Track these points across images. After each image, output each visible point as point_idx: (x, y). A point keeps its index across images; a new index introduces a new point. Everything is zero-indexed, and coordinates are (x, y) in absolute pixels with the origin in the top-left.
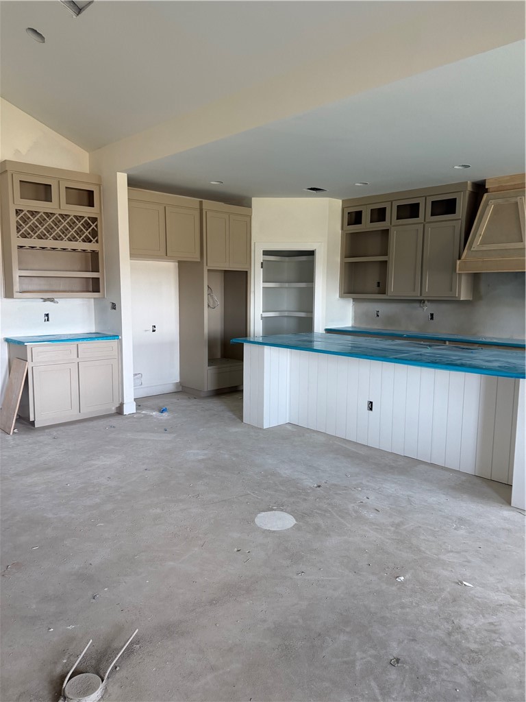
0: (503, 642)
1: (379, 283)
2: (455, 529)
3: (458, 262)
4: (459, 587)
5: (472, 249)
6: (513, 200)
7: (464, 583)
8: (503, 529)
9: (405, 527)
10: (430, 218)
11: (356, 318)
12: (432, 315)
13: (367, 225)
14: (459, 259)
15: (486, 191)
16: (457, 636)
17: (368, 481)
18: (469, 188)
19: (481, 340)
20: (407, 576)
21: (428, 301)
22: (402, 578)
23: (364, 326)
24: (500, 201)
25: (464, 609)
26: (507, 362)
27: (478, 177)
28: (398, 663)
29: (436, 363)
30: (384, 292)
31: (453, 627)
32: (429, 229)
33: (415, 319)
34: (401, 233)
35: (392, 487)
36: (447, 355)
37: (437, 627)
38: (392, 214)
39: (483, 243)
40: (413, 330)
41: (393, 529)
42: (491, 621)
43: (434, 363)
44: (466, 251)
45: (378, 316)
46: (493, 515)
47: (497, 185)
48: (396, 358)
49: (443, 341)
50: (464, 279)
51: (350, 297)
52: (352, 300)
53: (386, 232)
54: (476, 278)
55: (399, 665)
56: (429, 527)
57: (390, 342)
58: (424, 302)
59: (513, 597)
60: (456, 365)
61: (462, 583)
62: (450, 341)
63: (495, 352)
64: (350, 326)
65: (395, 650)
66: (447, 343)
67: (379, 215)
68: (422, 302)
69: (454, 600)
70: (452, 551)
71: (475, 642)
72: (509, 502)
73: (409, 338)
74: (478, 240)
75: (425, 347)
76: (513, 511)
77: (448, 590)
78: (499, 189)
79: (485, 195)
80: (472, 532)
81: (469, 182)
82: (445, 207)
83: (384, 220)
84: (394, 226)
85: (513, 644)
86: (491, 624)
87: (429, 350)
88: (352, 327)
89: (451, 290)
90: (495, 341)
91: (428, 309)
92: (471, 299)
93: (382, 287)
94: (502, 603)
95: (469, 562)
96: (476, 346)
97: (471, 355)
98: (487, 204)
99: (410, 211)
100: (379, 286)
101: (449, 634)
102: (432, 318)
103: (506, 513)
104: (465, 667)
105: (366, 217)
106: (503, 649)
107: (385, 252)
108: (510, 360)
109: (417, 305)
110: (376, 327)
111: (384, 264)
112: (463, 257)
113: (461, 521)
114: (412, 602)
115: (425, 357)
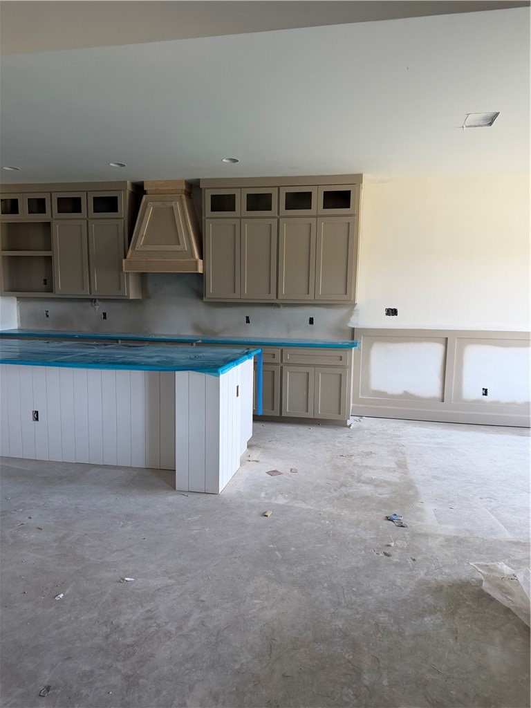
0: (158, 626)
1: (45, 280)
2: (122, 527)
3: (124, 261)
4: (121, 584)
5: (136, 249)
6: (169, 204)
7: (127, 579)
8: (167, 514)
9: (69, 539)
10: (92, 214)
11: (22, 319)
12: (105, 314)
13: (24, 215)
14: (125, 258)
15: (145, 193)
16: (115, 636)
17: (32, 499)
18: (129, 188)
19: (151, 337)
20: (67, 592)
21: (100, 300)
22: (61, 596)
23: (32, 328)
24: (157, 204)
25: (124, 606)
26: (166, 357)
27: (138, 179)
28: (48, 691)
29: (98, 363)
30: (50, 290)
31: (111, 629)
32: (93, 226)
33: (86, 319)
34: (65, 228)
35: (59, 499)
36: (111, 354)
37: (96, 634)
38: (52, 206)
39: (145, 244)
40: (86, 330)
41: (55, 544)
42: (148, 608)
43: (96, 363)
44: (130, 250)
45: (48, 316)
46: (161, 502)
47: (154, 188)
48: (56, 361)
49: (116, 340)
50: (131, 278)
51: (12, 296)
52: (16, 299)
53: (47, 225)
54: (143, 277)
55: (49, 693)
56: (96, 532)
57: (56, 344)
58: (95, 301)
59: (170, 578)
60: (119, 363)
61: (124, 580)
62: (122, 339)
63: (159, 348)
64: (17, 328)
65: (46, 677)
66: (120, 341)
67: (38, 205)
68: (93, 301)
69: (115, 600)
70: (117, 550)
71: (132, 635)
72: (174, 487)
73: (81, 338)
74: (141, 241)
75: (92, 347)
76: (178, 494)
77: (110, 591)
78: (157, 192)
79: (144, 197)
80: (138, 525)
81: (128, 183)
82: (107, 204)
83: (44, 212)
84: (56, 219)
85: (166, 623)
86: (149, 611)
87: (96, 350)
88: (19, 329)
89: (120, 289)
90: (164, 337)
91: (100, 308)
92: (141, 298)
93: (48, 285)
94: (159, 587)
95: (133, 556)
96: (147, 344)
97: (136, 352)
98: (146, 206)
99: (71, 205)
100: (45, 283)
101: (107, 637)
102: (105, 318)
103: (171, 498)
104: (119, 665)
105: (23, 206)
106: (157, 632)
107: (49, 247)
108: (169, 355)
109: (88, 304)
110: (46, 328)
111: (49, 259)
112: (128, 256)
113: (129, 516)
114: (70, 618)
115: (88, 358)
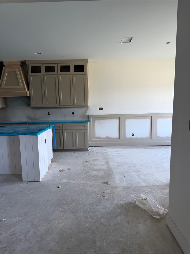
0: (17, 237)
2: (1, 199)
5: (2, 88)
6: (14, 70)
7: (3, 220)
8: (19, 191)
15: (4, 66)
19: (10, 122)
24: (9, 70)
26: (15, 130)
46: (17, 187)
47: (8, 64)
50: (1, 99)
54: (5, 99)
59: (21, 217)
63: (13, 126)
71: (5, 243)
72: (22, 181)
74: (4, 85)
76: (24, 183)
78: (9, 66)
80: (8, 197)
85: (20, 236)
86: (13, 232)
90: (15, 122)
92: (5, 107)
94: (17, 221)
96: (8, 125)
97: (3, 129)
98: (5, 71)
103: (21, 185)
106: (16, 240)
108: (17, 129)
113: (4, 194)
